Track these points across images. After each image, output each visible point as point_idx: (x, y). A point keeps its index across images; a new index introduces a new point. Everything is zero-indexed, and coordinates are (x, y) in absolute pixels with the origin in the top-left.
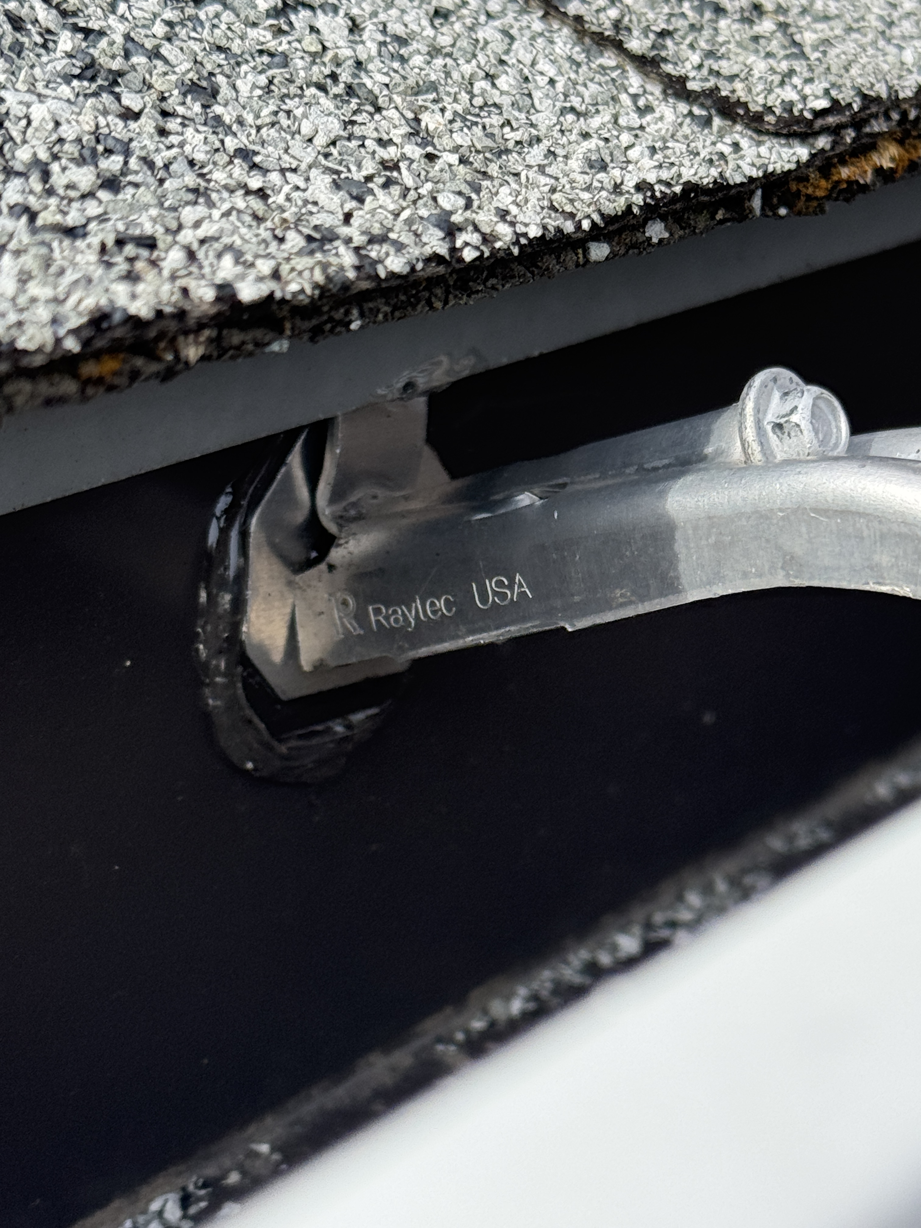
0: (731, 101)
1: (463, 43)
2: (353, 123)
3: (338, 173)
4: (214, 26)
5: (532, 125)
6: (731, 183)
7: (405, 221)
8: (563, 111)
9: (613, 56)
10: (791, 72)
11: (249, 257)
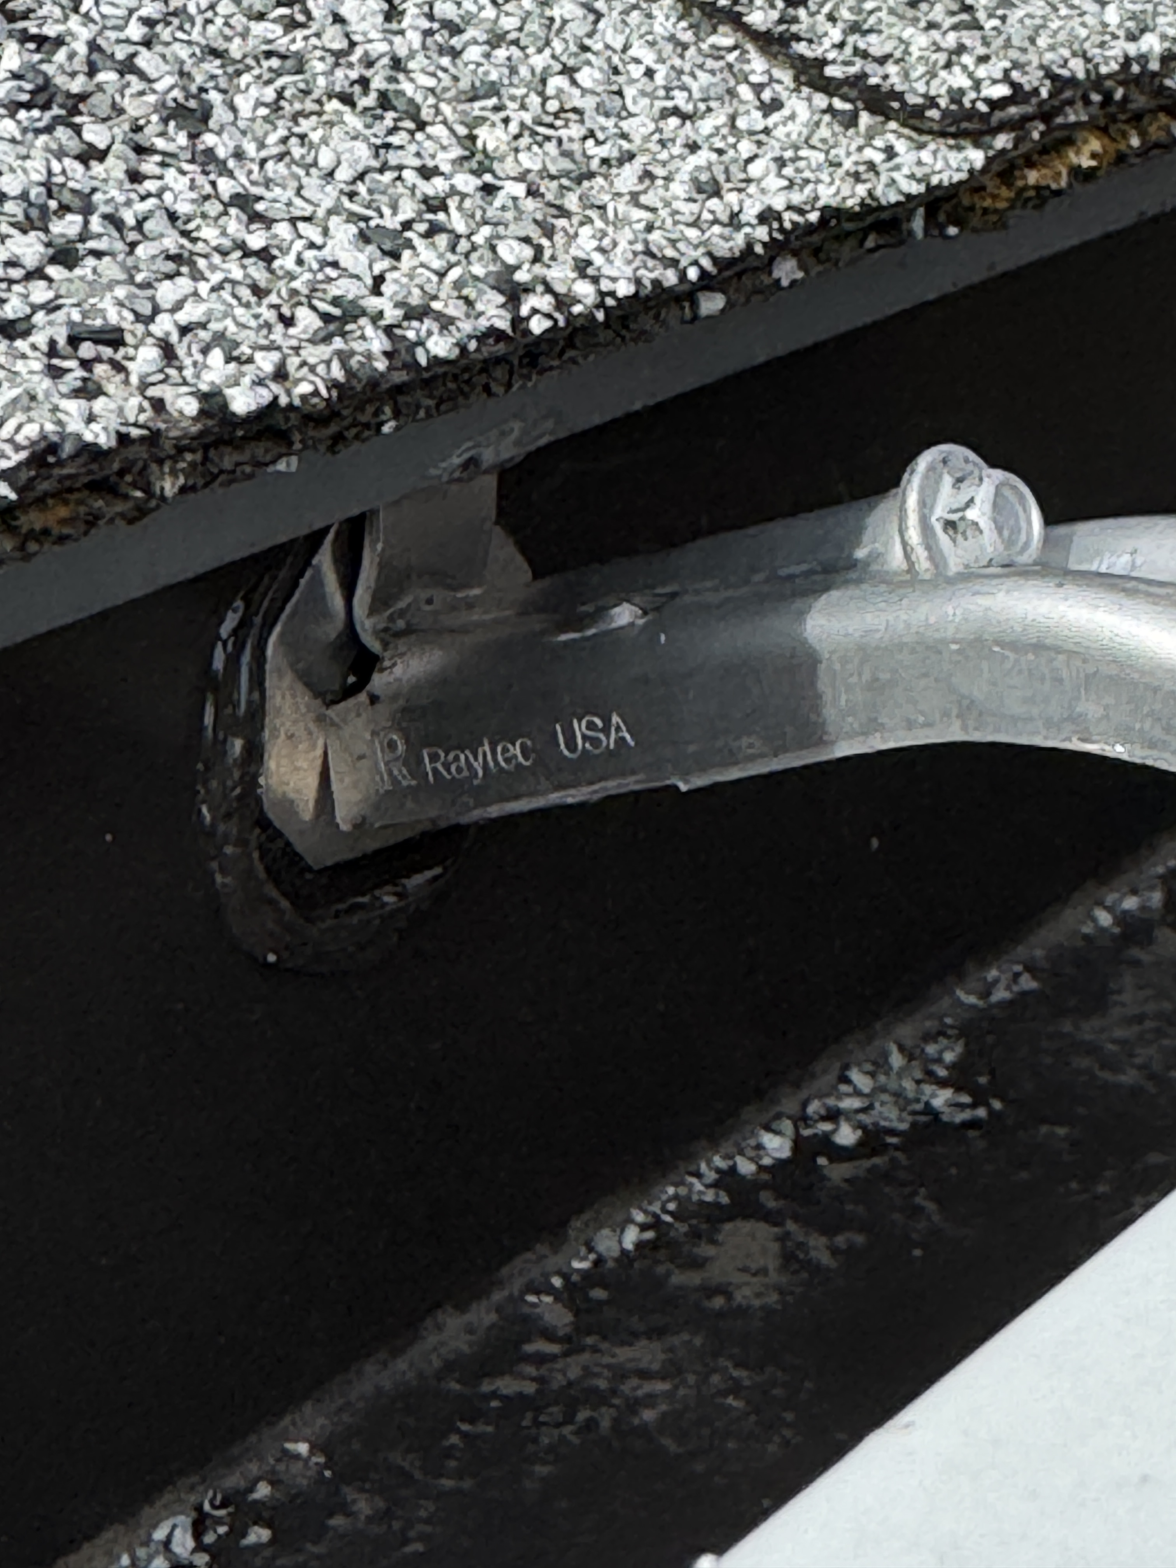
0: (884, 90)
1: (533, 26)
2: (387, 146)
3: (367, 219)
4: (208, 21)
5: (624, 136)
6: (884, 202)
7: (455, 283)
8: (665, 114)
9: (730, 32)
10: (961, 49)
11: (245, 349)
